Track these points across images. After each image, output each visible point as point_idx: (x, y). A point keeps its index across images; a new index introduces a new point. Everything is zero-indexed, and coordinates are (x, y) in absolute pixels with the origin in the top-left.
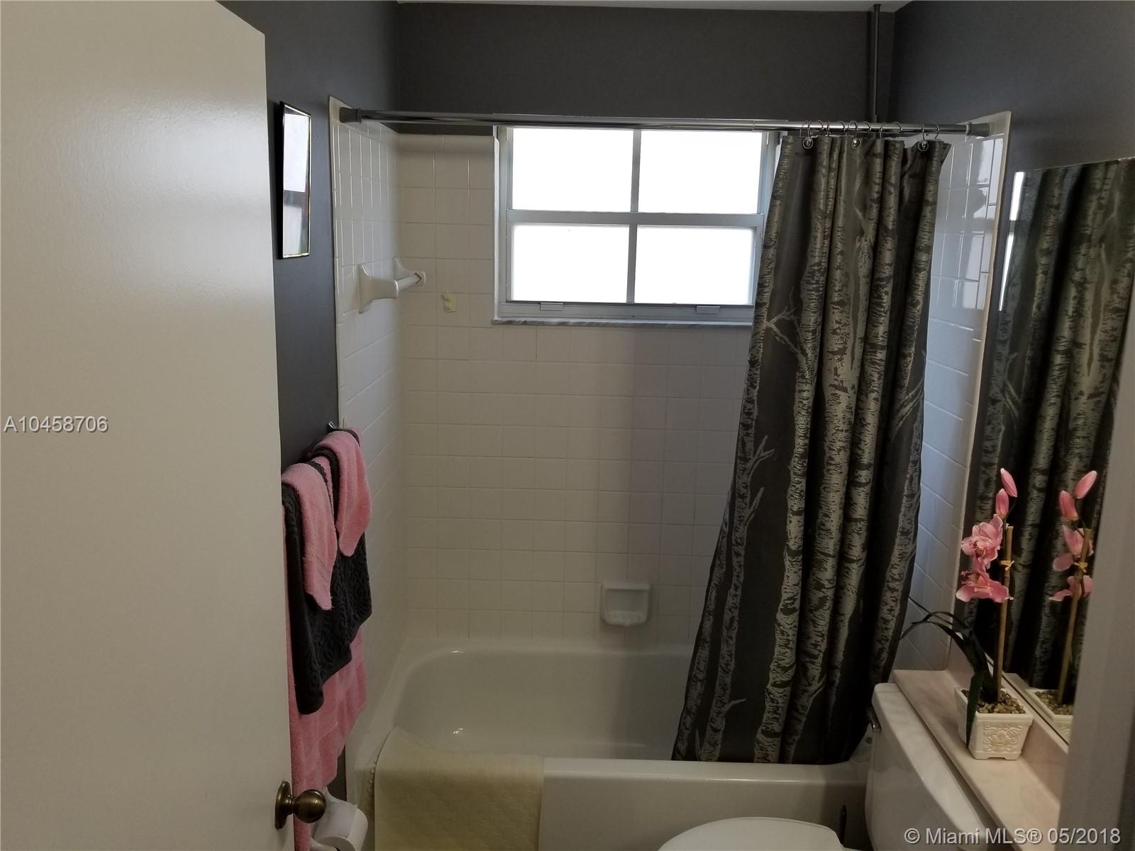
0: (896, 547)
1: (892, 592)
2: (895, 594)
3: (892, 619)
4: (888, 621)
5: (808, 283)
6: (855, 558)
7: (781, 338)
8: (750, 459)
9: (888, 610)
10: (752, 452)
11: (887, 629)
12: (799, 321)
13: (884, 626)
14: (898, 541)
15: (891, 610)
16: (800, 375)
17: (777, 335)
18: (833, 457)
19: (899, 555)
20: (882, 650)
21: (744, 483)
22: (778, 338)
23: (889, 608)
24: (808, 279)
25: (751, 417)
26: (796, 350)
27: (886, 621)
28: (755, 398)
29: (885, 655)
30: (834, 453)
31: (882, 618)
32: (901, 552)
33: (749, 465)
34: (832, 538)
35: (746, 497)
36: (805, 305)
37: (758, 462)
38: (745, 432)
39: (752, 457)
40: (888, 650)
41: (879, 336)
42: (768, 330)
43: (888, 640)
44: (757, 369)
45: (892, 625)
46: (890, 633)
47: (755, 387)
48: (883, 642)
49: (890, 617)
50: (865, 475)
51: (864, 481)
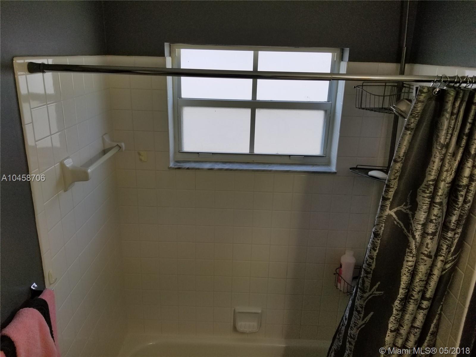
5: (424, 192)
7: (398, 223)
8: (367, 292)
10: (369, 288)
12: (413, 215)
16: (409, 251)
17: (395, 220)
21: (361, 305)
22: (395, 222)
24: (424, 189)
25: (370, 267)
26: (409, 234)
28: (375, 257)
33: (366, 295)
34: (402, 338)
35: (361, 313)
36: (419, 206)
37: (371, 296)
38: (365, 275)
39: (368, 291)
42: (390, 216)
44: (378, 240)
47: (375, 250)
50: (425, 304)
51: (424, 307)
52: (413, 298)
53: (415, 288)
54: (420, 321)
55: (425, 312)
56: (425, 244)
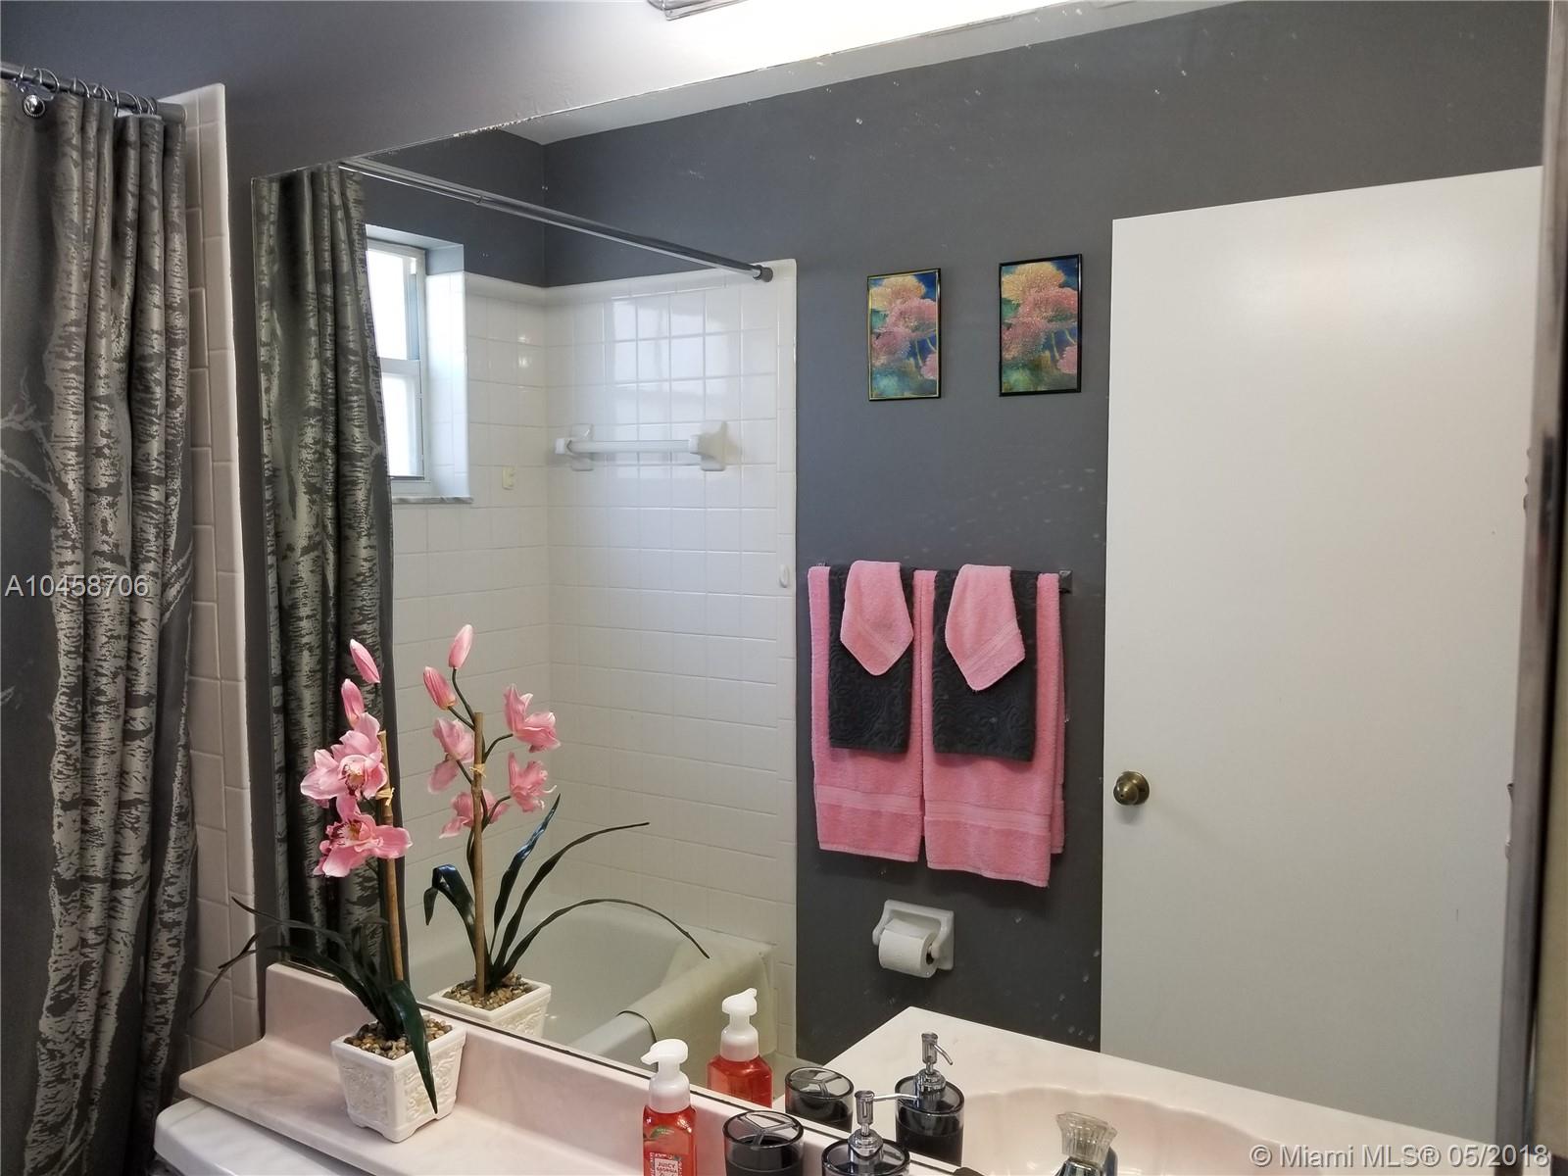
0: (171, 844)
1: (170, 931)
2: (175, 931)
3: (173, 981)
4: (166, 986)
6: (129, 877)
9: (164, 966)
11: (164, 1001)
13: (158, 998)
14: (173, 833)
15: (167, 966)
18: (102, 687)
19: (178, 858)
20: (157, 1044)
23: (166, 961)
27: (161, 988)
29: (163, 1052)
30: (104, 680)
31: (154, 984)
32: (181, 851)
34: (103, 845)
40: (168, 1041)
41: (151, 458)
43: (167, 1020)
45: (173, 990)
46: (169, 1009)
48: (158, 1028)
49: (168, 978)
50: (142, 717)
51: (141, 728)
52: (103, 699)
53: (101, 666)
54: (139, 776)
55: (146, 742)
56: (99, 523)
